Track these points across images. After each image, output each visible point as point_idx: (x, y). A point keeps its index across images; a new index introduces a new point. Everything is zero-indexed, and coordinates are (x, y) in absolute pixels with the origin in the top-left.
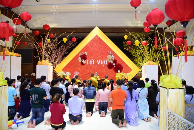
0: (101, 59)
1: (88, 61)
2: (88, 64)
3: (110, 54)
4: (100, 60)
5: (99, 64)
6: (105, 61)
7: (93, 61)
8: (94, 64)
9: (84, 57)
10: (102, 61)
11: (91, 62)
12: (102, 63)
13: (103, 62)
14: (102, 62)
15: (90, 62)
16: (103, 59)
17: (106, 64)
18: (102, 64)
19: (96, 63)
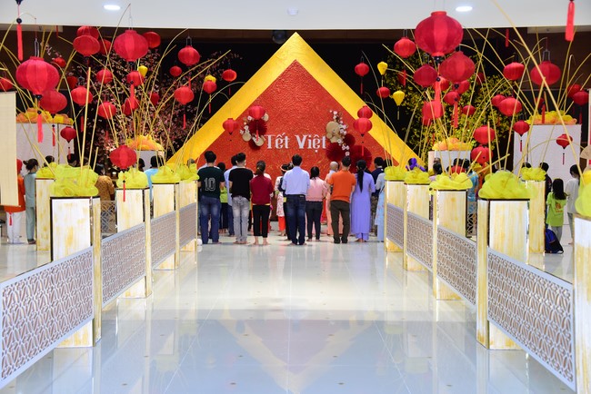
0: (308, 132)
1: (270, 137)
2: (270, 147)
3: (335, 117)
4: (305, 137)
5: (301, 146)
6: (321, 138)
7: (286, 138)
8: (287, 147)
9: (258, 127)
10: (312, 139)
11: (279, 141)
12: (312, 144)
13: (314, 140)
14: (310, 141)
15: (277, 140)
16: (313, 132)
17: (324, 147)
18: (310, 147)
19: (293, 143)
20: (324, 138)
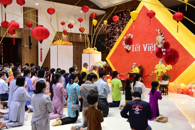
0: (147, 43)
1: (133, 46)
2: (133, 51)
3: (159, 33)
4: (147, 45)
5: (145, 50)
6: (153, 45)
7: (139, 46)
8: (139, 51)
9: (129, 42)
10: (149, 46)
12: (150, 49)
13: (150, 46)
14: (149, 47)
15: (136, 47)
16: (150, 42)
17: (155, 50)
18: (149, 50)
19: (142, 48)
20: (155, 45)
